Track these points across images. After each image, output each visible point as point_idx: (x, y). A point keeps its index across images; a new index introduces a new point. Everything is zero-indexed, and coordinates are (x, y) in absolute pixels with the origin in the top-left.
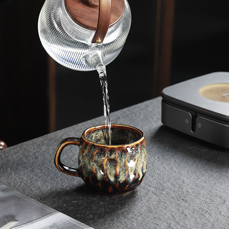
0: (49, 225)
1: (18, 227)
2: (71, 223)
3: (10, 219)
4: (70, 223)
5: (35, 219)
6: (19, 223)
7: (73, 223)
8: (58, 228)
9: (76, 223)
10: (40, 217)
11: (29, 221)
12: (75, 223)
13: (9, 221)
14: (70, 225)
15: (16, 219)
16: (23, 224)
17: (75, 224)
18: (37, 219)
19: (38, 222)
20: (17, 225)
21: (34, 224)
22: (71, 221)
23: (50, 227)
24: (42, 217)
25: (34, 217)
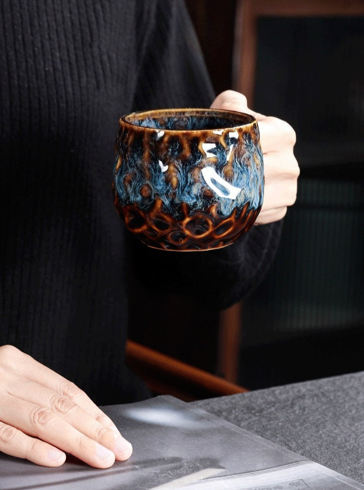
0: (289, 480)
1: (223, 477)
2: (337, 482)
3: (208, 463)
4: (334, 481)
5: (261, 468)
6: (225, 472)
7: (340, 482)
8: (309, 487)
9: (348, 482)
10: (271, 466)
11: (246, 471)
12: (345, 482)
13: (205, 467)
14: (335, 484)
15: (221, 464)
16: (234, 474)
17: (345, 484)
18: (264, 469)
19: (265, 474)
20: (220, 475)
21: (257, 477)
22: (337, 478)
23: (292, 484)
24: (275, 467)
25: (259, 466)
